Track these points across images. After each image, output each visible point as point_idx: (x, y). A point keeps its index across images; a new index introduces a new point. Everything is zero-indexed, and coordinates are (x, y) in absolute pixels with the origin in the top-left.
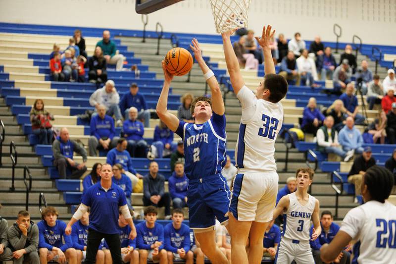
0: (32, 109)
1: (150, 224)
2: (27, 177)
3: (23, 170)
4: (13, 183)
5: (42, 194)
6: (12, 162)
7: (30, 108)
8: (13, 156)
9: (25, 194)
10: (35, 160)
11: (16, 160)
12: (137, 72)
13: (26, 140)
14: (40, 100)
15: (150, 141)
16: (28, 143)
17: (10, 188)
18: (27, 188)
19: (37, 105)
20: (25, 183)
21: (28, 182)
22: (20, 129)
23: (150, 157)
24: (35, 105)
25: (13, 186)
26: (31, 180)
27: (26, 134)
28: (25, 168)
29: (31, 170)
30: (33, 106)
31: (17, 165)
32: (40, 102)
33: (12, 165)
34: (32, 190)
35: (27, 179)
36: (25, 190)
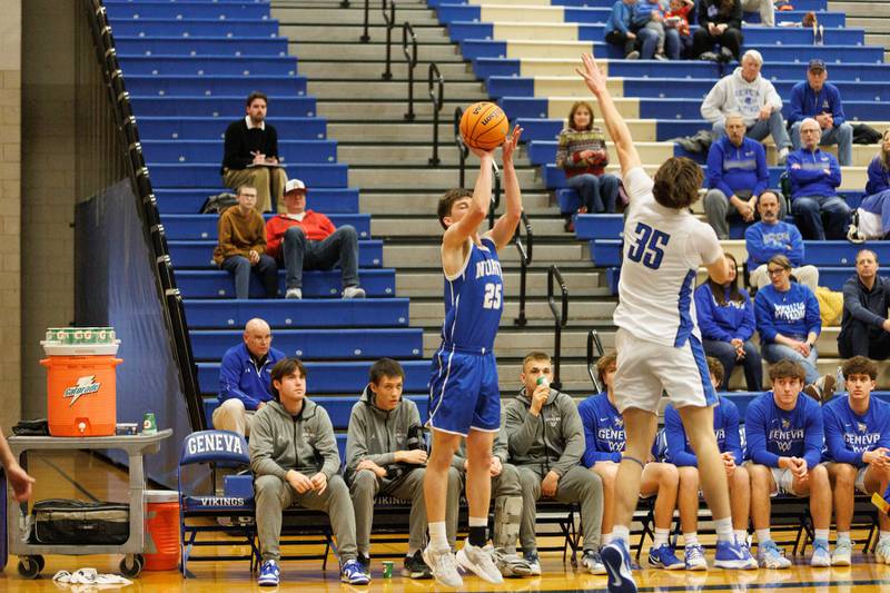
0: (566, 128)
1: (857, 401)
2: (557, 291)
3: (546, 275)
4: (522, 307)
5: (594, 332)
6: (519, 258)
7: (560, 125)
8: (523, 242)
9: (552, 334)
10: (574, 251)
11: (529, 252)
12: (817, 28)
13: (552, 202)
14: (583, 103)
15: (854, 199)
16: (556, 210)
17: (516, 321)
18: (557, 319)
19: (577, 117)
20: (551, 306)
21: (559, 305)
22: (536, 175)
23: (855, 236)
24: (572, 117)
25: (522, 315)
26: (565, 299)
27: (550, 189)
28: (551, 272)
29: (563, 275)
30: (566, 120)
31: (532, 265)
32: (584, 110)
33: (519, 265)
34: (569, 323)
35: (557, 298)
36: (553, 323)
